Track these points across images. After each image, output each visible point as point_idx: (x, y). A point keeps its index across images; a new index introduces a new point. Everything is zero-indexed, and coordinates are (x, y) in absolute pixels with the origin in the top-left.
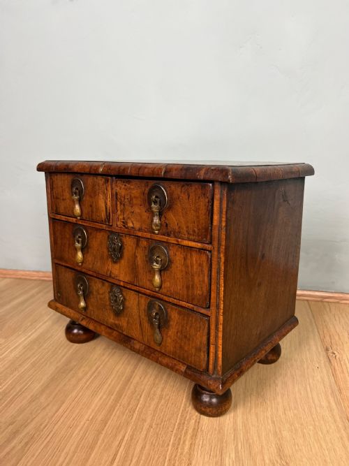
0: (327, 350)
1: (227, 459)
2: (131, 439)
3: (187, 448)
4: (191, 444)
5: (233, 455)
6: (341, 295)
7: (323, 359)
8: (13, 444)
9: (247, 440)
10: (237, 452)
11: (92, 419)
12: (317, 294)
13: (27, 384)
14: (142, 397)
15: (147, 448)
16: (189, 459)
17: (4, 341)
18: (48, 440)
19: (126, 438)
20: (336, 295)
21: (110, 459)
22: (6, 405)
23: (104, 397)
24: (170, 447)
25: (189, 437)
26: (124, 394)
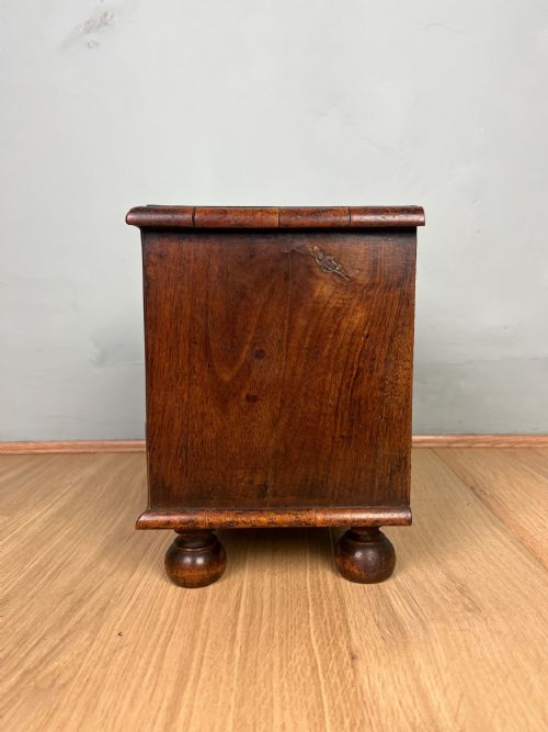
0: (472, 488)
2: (253, 588)
6: (472, 437)
7: (471, 496)
12: (441, 437)
13: (69, 555)
17: (6, 519)
18: (132, 603)
19: (244, 589)
20: (466, 438)
21: (233, 608)
22: (49, 579)
24: (309, 589)
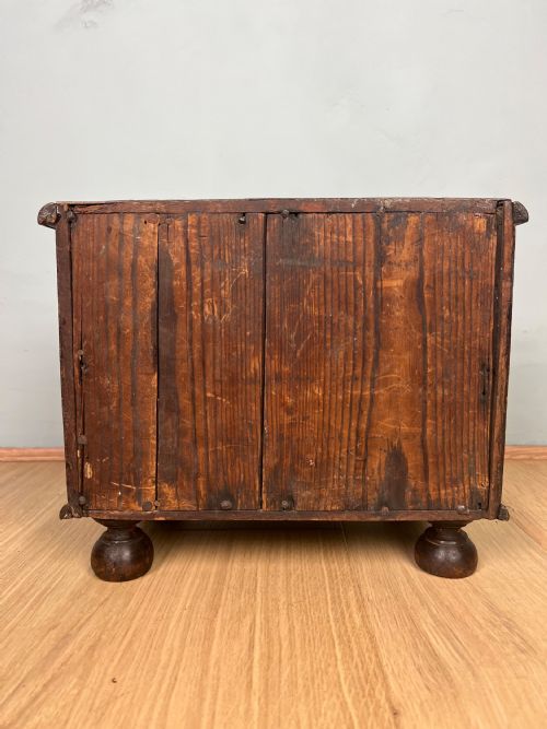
1: (424, 625)
3: (358, 621)
4: (362, 616)
5: (429, 620)
8: (68, 651)
9: (442, 603)
10: (433, 616)
11: (190, 607)
14: (259, 574)
15: (297, 628)
16: (369, 632)
19: (258, 622)
21: (246, 647)
23: (198, 581)
24: (332, 623)
25: (354, 608)
26: (228, 575)
